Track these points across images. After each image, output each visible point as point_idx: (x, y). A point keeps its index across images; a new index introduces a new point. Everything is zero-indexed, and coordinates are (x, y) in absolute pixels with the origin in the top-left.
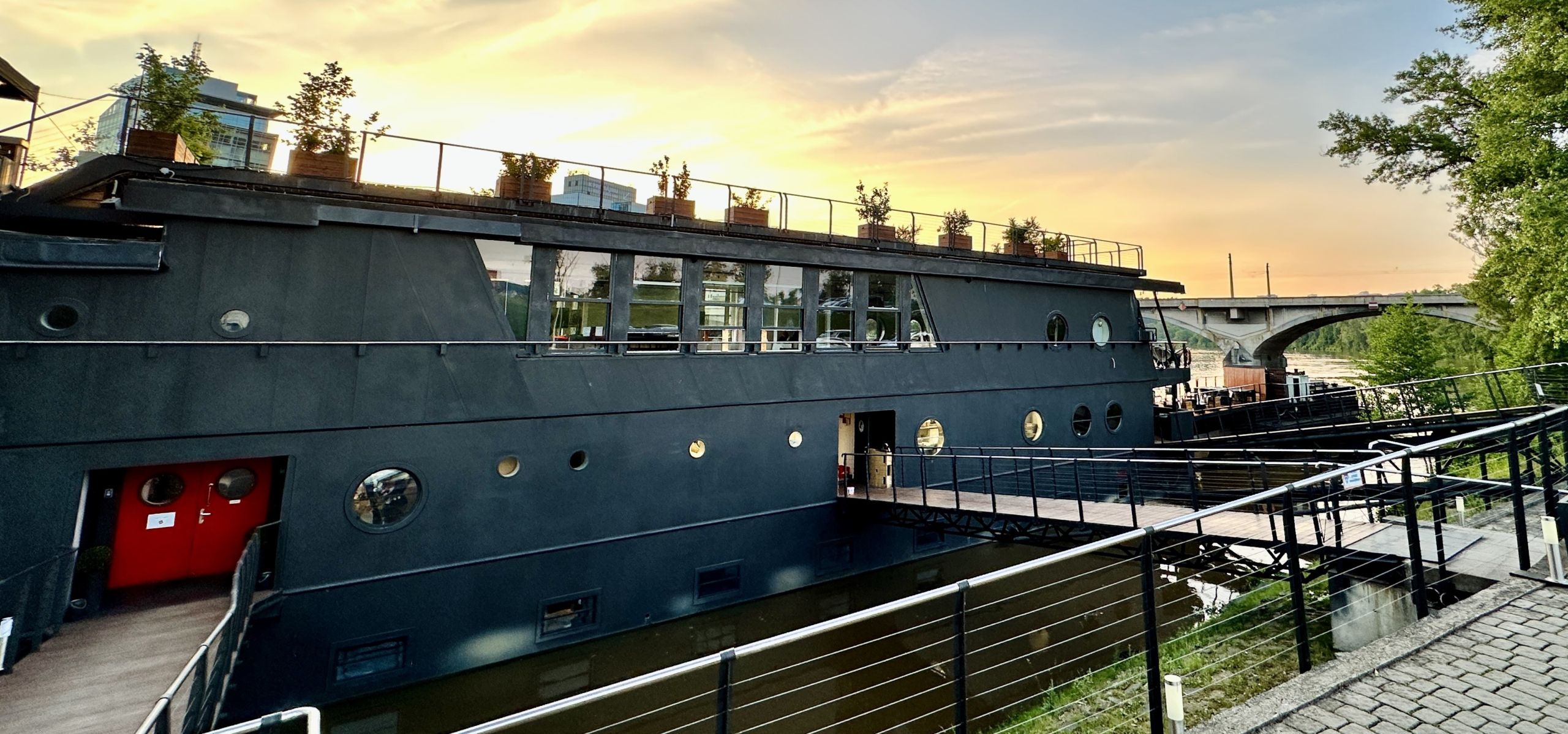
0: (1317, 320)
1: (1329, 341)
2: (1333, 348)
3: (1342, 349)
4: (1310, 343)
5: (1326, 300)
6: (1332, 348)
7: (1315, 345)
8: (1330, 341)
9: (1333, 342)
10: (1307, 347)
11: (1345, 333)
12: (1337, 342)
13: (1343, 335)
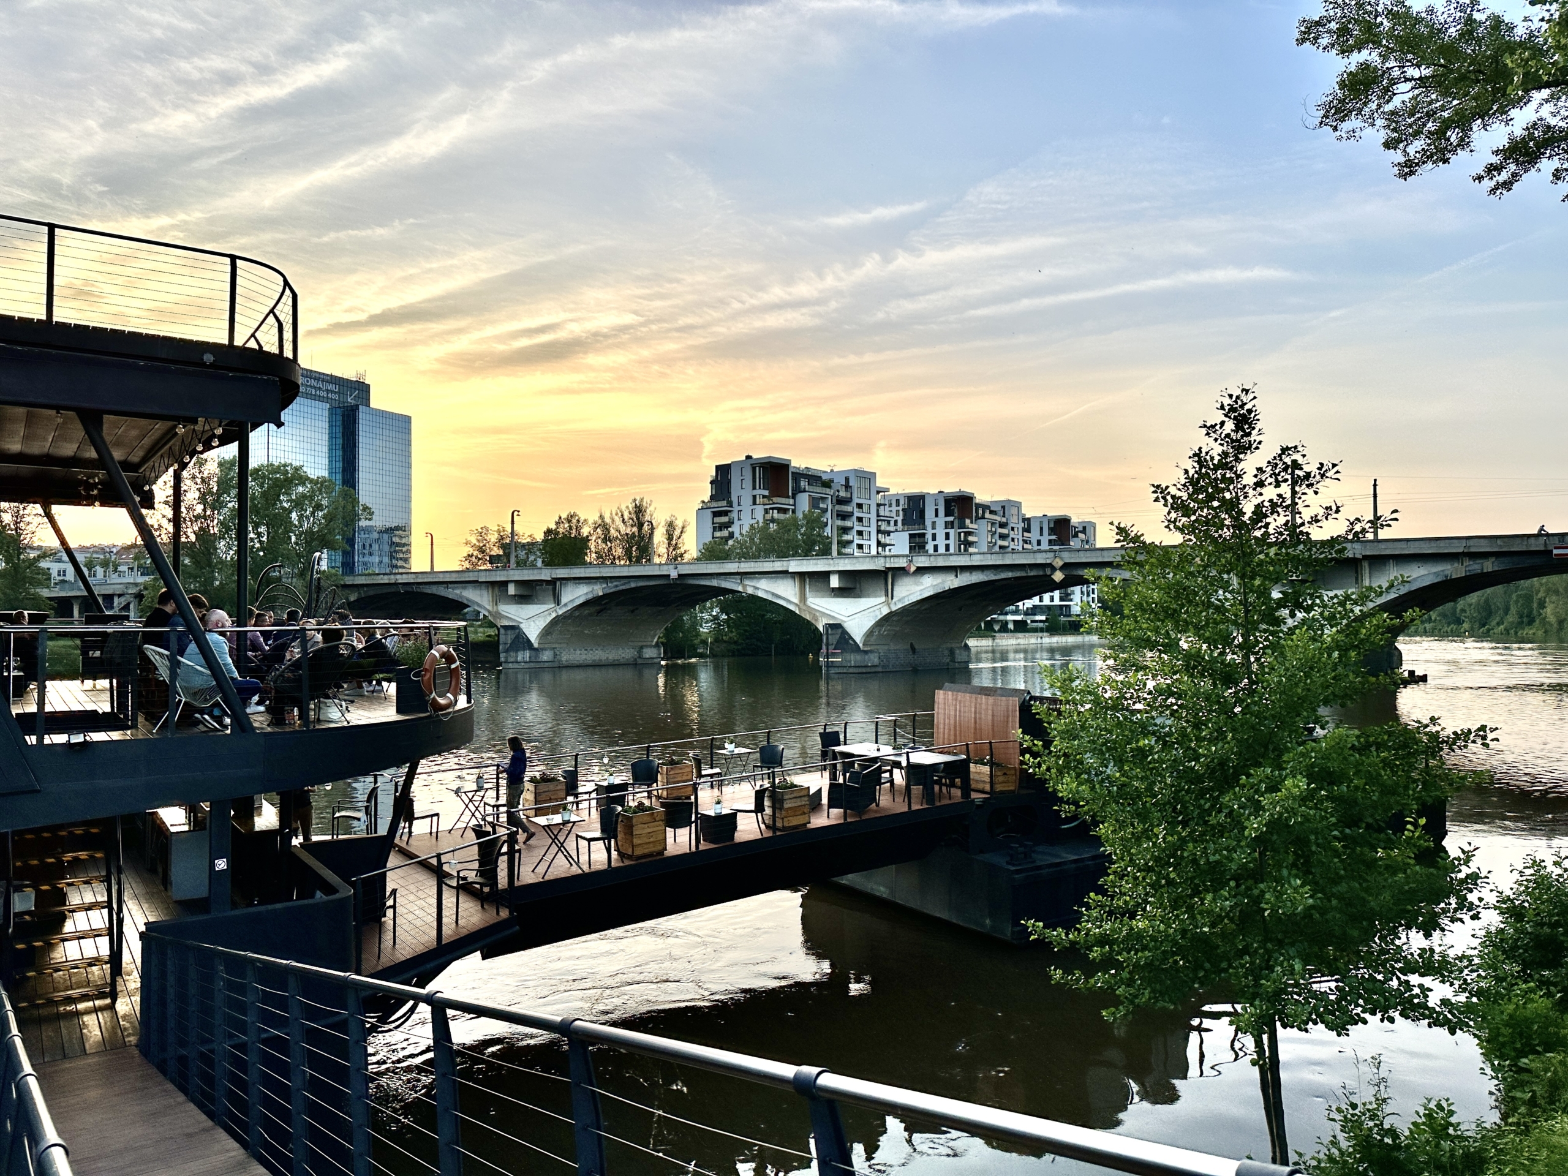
0: (1451, 580)
1: (1525, 619)
2: (1531, 632)
3: (1546, 632)
4: (1494, 623)
5: (1471, 543)
6: (1528, 631)
7: (1502, 627)
8: (1528, 618)
9: (1531, 622)
10: (1489, 630)
11: (1552, 605)
12: (1538, 621)
13: (1549, 610)
